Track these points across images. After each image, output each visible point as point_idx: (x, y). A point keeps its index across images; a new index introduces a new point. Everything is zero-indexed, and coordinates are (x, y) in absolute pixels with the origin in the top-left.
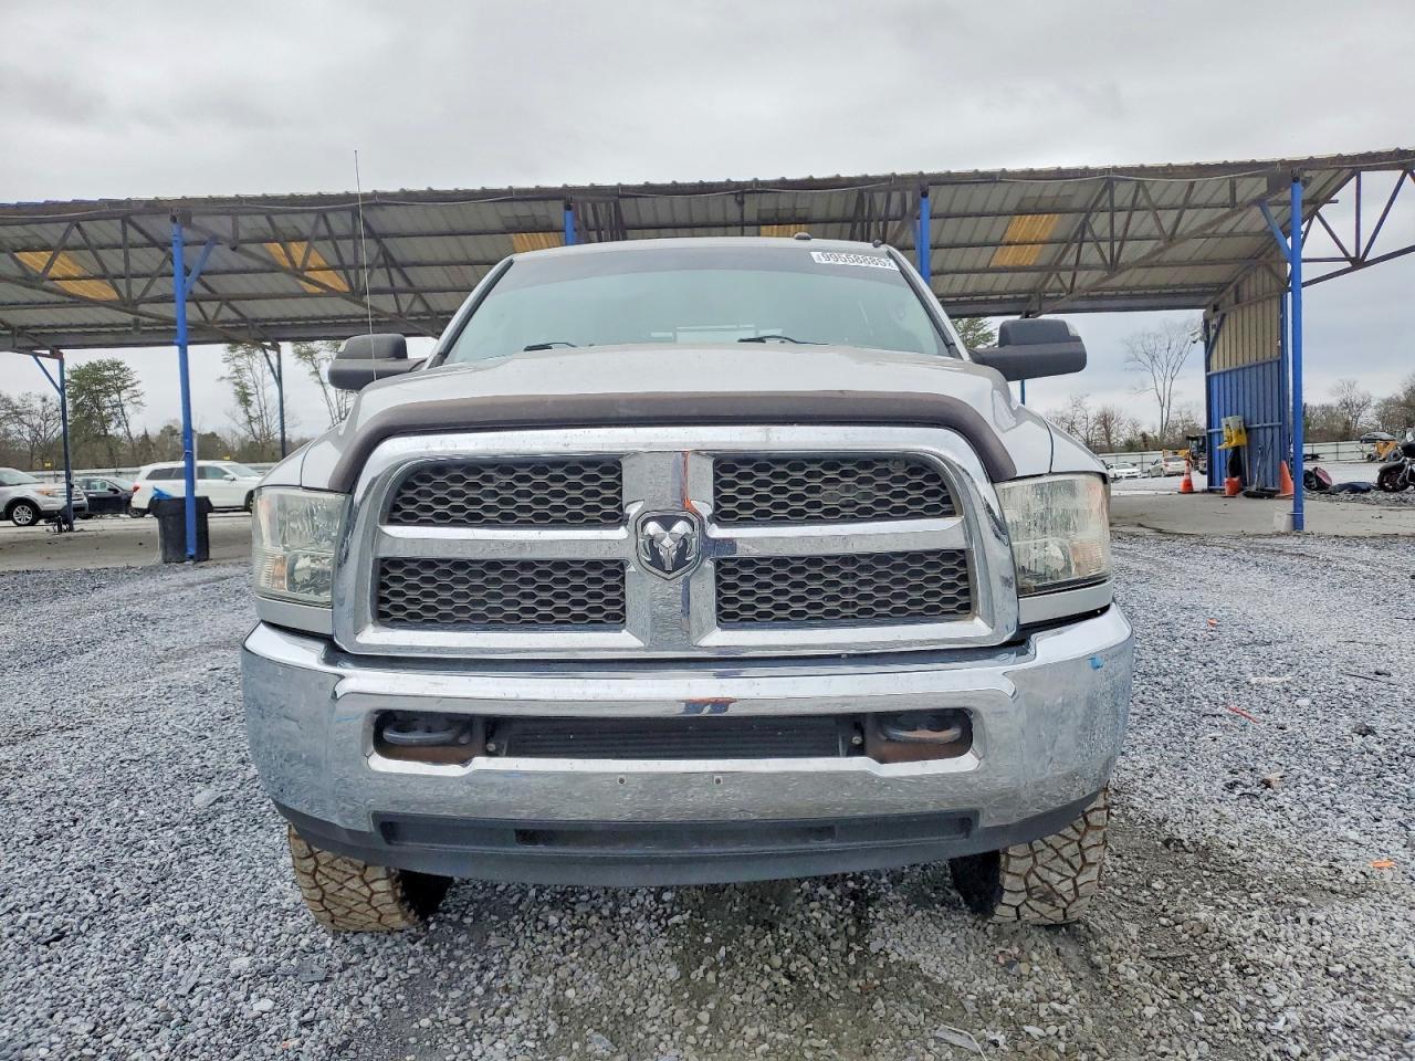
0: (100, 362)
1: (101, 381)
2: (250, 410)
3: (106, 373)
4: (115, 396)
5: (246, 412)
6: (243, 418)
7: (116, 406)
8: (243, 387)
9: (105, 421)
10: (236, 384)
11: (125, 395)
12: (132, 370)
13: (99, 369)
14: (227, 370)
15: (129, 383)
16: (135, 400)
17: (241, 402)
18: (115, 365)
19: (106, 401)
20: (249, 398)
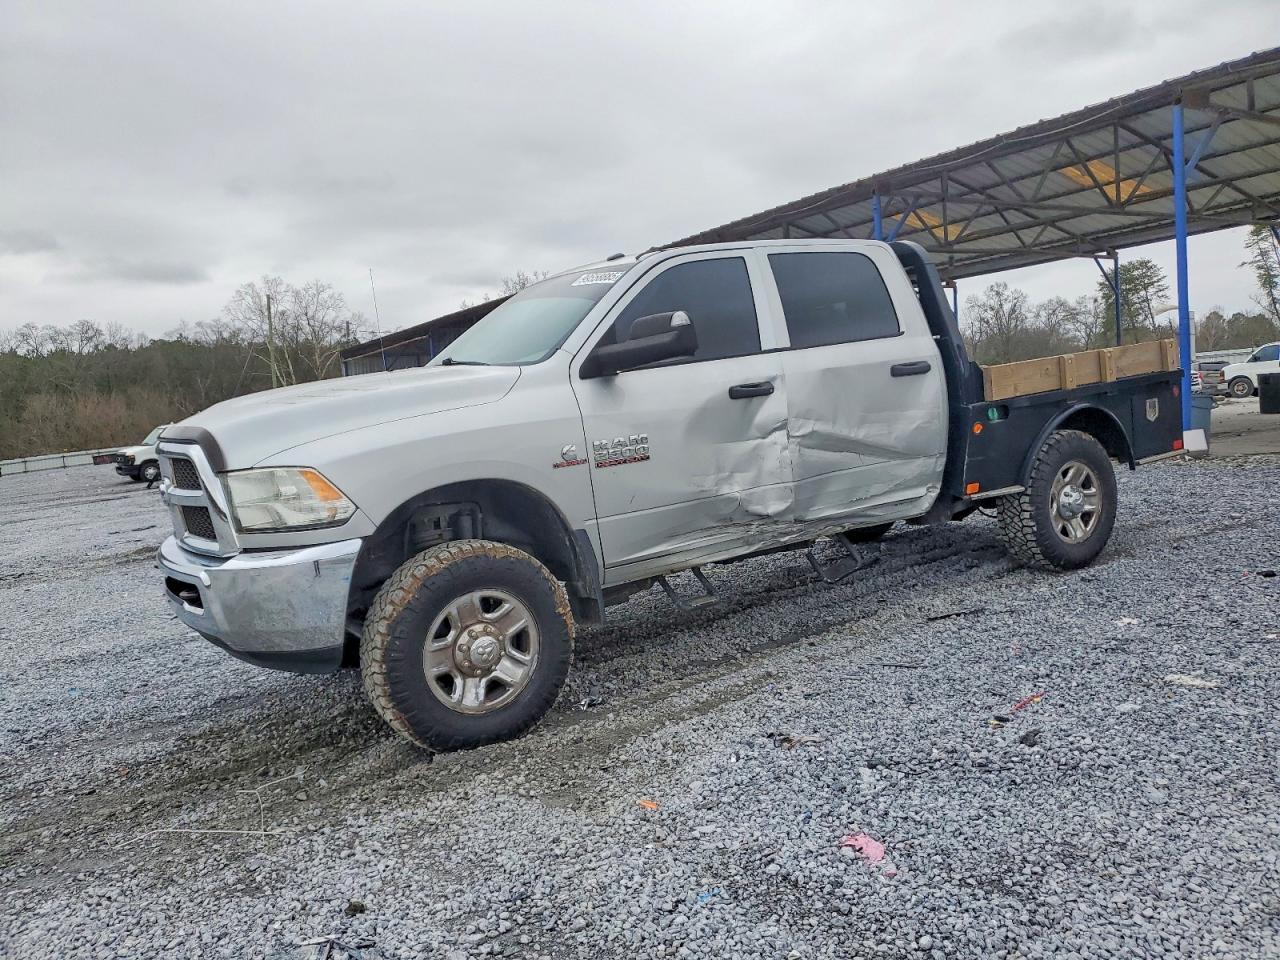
0: (1130, 263)
1: (1131, 280)
2: (1274, 292)
3: (1136, 273)
4: (1143, 293)
5: (1270, 294)
6: (1266, 301)
7: (1143, 301)
8: (1268, 269)
9: (1133, 316)
10: (1259, 268)
11: (1151, 290)
12: (1159, 266)
13: (1129, 270)
14: (1250, 255)
15: (1155, 279)
16: (1160, 294)
17: (1264, 285)
18: (1144, 264)
19: (1134, 298)
20: (1276, 280)
